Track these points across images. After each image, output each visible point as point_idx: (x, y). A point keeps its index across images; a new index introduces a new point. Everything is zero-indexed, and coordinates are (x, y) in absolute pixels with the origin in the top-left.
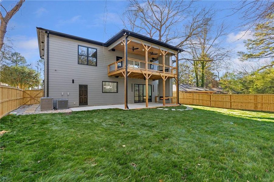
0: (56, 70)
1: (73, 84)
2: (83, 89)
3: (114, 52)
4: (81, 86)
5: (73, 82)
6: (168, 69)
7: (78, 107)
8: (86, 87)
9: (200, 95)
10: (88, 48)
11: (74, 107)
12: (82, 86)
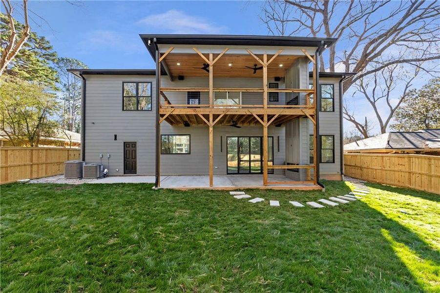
0: (93, 123)
1: (116, 141)
2: (131, 149)
3: (181, 81)
4: (126, 144)
5: (116, 139)
6: (297, 97)
7: (123, 176)
8: (134, 144)
9: (433, 161)
10: (137, 83)
11: (117, 176)
12: (129, 145)
